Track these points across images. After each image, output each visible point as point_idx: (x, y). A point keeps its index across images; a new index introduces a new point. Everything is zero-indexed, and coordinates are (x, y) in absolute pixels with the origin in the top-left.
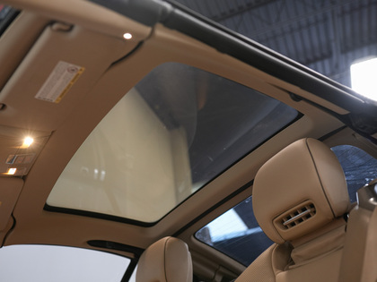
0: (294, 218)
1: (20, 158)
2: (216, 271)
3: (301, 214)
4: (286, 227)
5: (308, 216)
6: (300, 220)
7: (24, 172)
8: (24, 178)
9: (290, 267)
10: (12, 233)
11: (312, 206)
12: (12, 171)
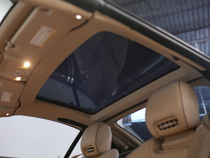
0: (166, 125)
1: (22, 72)
2: (126, 143)
3: (170, 124)
4: (161, 129)
5: (174, 126)
6: (169, 127)
7: (25, 80)
8: (25, 83)
9: (161, 152)
10: (18, 109)
11: (176, 120)
12: (19, 79)
